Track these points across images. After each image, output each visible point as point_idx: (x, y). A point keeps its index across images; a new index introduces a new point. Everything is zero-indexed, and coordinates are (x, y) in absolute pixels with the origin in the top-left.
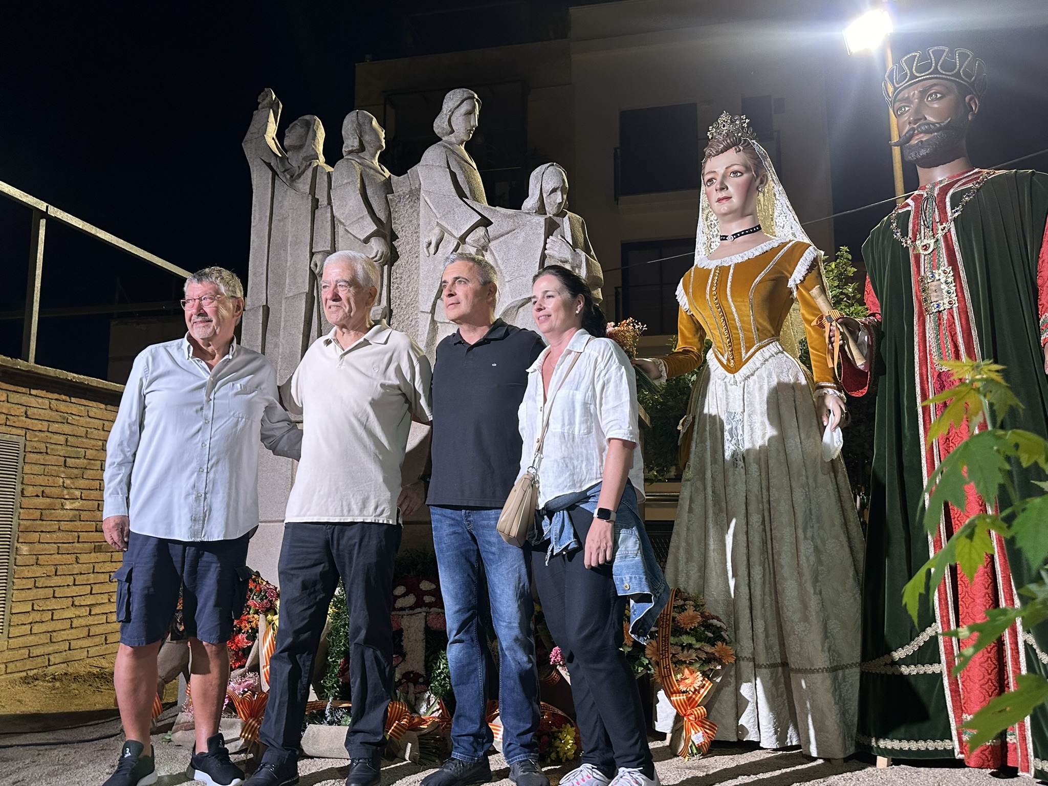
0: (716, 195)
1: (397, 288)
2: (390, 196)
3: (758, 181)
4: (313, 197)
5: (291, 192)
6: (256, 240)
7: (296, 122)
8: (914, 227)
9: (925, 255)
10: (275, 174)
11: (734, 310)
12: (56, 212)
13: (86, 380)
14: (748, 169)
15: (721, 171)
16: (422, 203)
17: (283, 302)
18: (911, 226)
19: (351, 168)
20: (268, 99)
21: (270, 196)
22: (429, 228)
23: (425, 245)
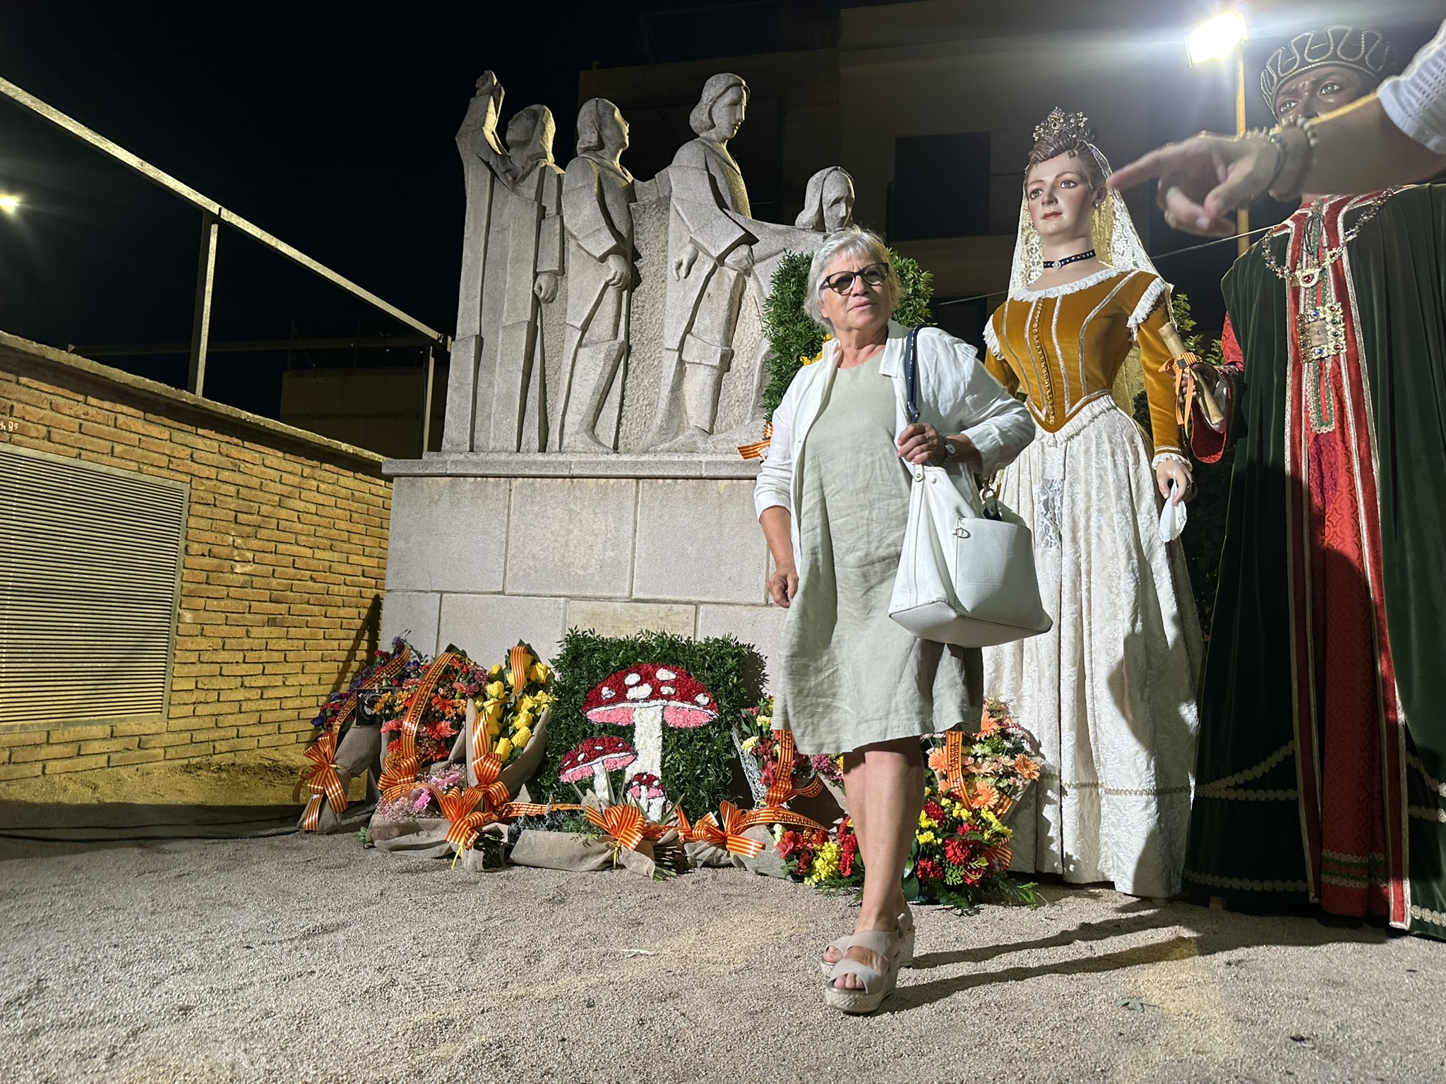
0: (1043, 211)
1: (638, 319)
2: (633, 205)
3: (1095, 195)
4: (540, 204)
5: (513, 198)
6: (469, 255)
7: (521, 112)
8: (1293, 254)
9: (1306, 289)
10: (494, 175)
11: (1059, 352)
12: (228, 216)
13: (262, 421)
14: (1083, 179)
15: (1049, 179)
16: (672, 213)
17: (500, 332)
18: (1289, 252)
19: (587, 168)
20: (489, 83)
21: (487, 201)
22: (680, 245)
23: (674, 266)
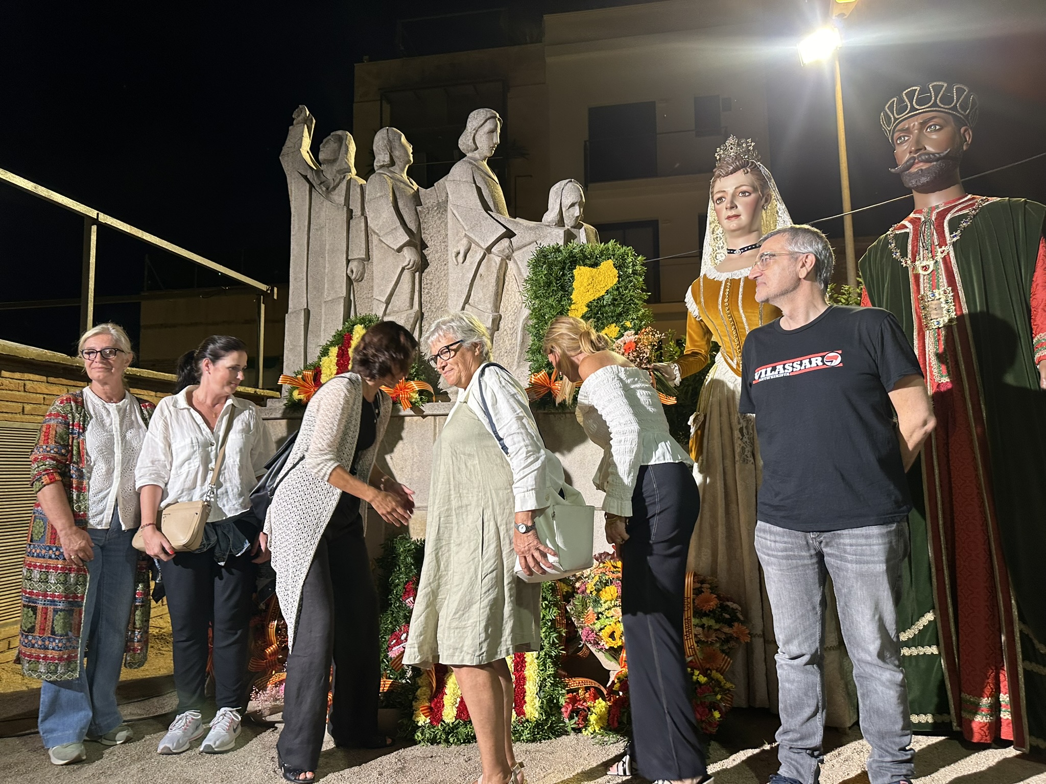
0: (726, 213)
1: (428, 293)
2: (419, 208)
3: (764, 200)
4: (348, 208)
5: (327, 203)
6: (296, 247)
7: (329, 137)
8: (913, 248)
9: (924, 275)
10: (312, 186)
11: (744, 320)
12: (105, 219)
13: (138, 372)
14: (755, 190)
15: (730, 190)
16: (450, 215)
17: (323, 305)
18: (910, 247)
19: (383, 182)
20: (303, 115)
21: (307, 207)
22: (457, 238)
23: (454, 255)
